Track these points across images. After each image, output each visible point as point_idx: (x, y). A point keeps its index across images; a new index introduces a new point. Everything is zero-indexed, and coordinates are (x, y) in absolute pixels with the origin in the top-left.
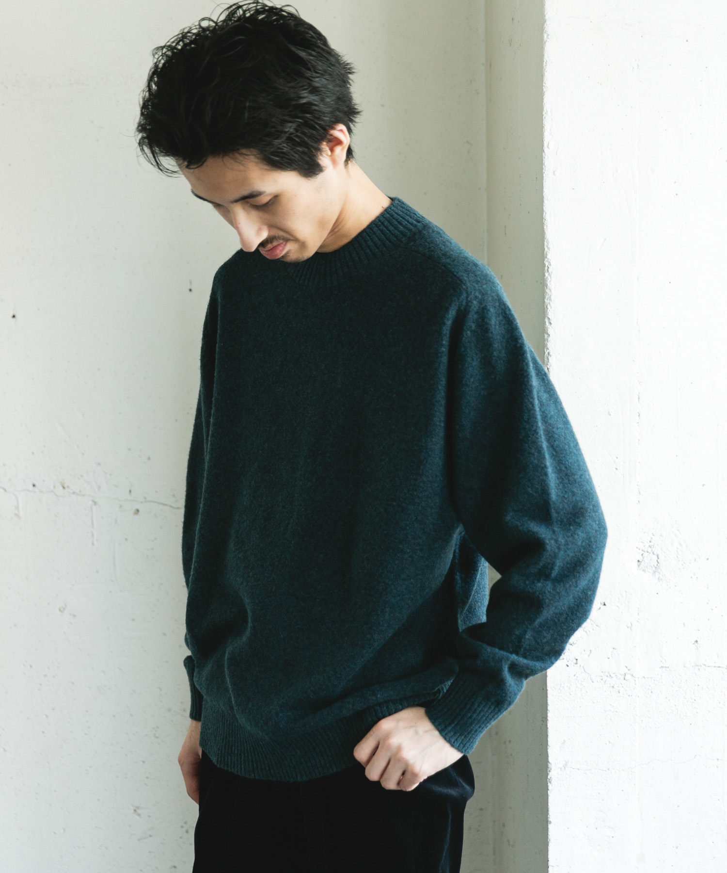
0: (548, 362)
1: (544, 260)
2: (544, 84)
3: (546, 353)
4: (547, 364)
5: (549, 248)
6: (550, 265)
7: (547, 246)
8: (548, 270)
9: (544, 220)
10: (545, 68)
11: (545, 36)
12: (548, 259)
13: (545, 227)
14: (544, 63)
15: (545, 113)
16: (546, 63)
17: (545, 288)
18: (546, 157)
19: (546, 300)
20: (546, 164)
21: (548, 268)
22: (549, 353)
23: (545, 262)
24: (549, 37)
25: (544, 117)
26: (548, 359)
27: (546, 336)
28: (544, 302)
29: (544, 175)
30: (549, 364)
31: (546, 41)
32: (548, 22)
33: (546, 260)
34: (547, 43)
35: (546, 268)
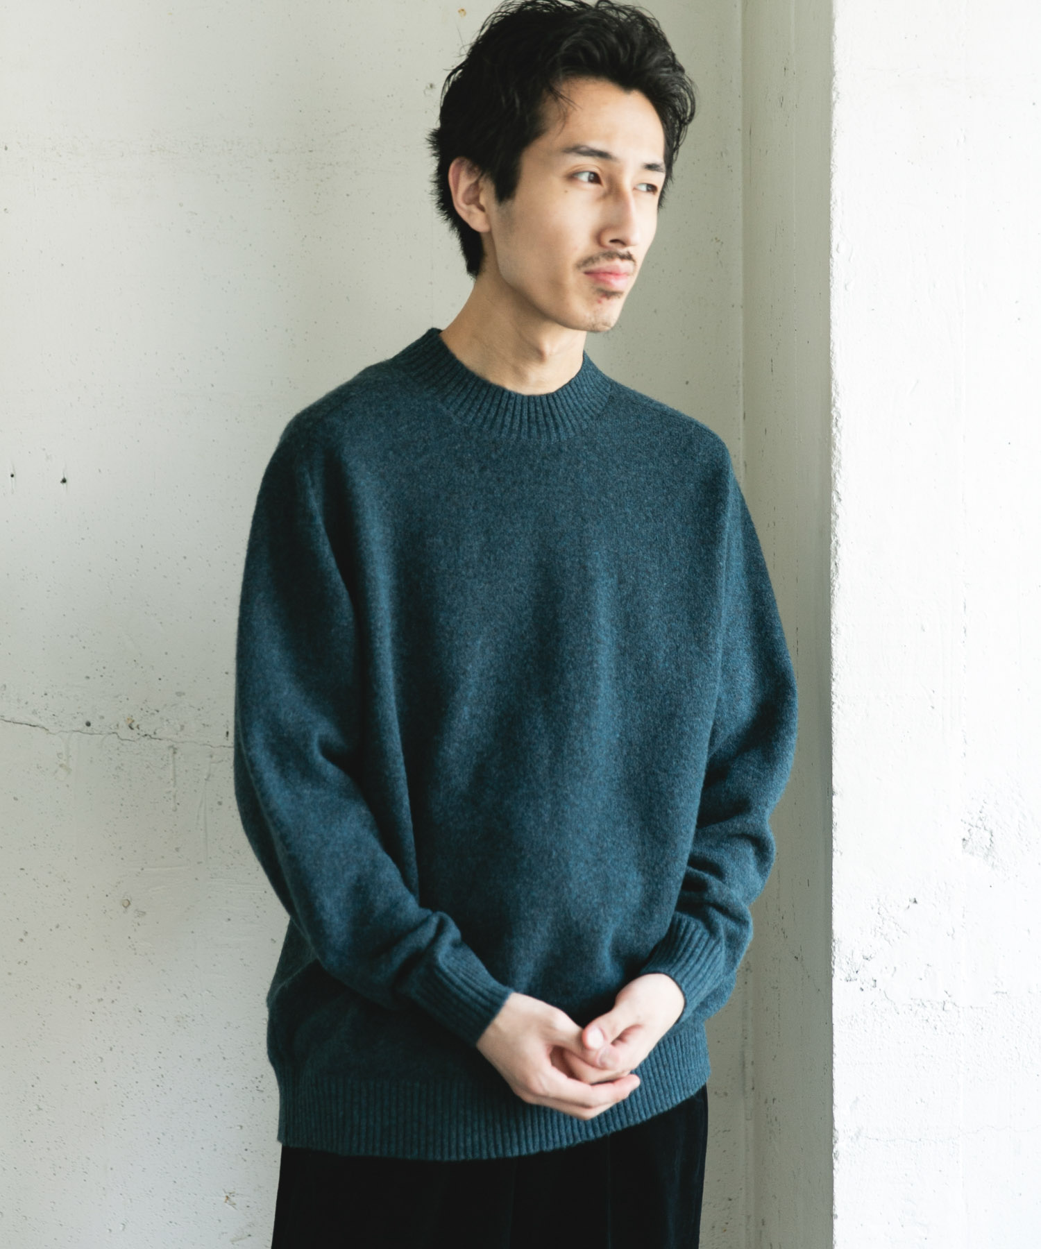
0: (836, 553)
1: (830, 410)
2: (832, 162)
3: (834, 542)
4: (835, 558)
5: (838, 393)
6: (840, 417)
7: (836, 391)
8: (836, 424)
9: (831, 353)
10: (833, 139)
11: (834, 94)
12: (837, 408)
13: (833, 364)
14: (833, 132)
15: (834, 203)
16: (835, 132)
17: (833, 449)
18: (835, 265)
19: (833, 466)
20: (834, 274)
21: (837, 420)
22: (837, 542)
23: (832, 412)
24: (840, 96)
25: (831, 208)
26: (836, 550)
27: (833, 517)
28: (830, 469)
29: (832, 289)
30: (837, 557)
31: (835, 102)
32: (838, 75)
33: (834, 409)
34: (837, 105)
35: (834, 421)
